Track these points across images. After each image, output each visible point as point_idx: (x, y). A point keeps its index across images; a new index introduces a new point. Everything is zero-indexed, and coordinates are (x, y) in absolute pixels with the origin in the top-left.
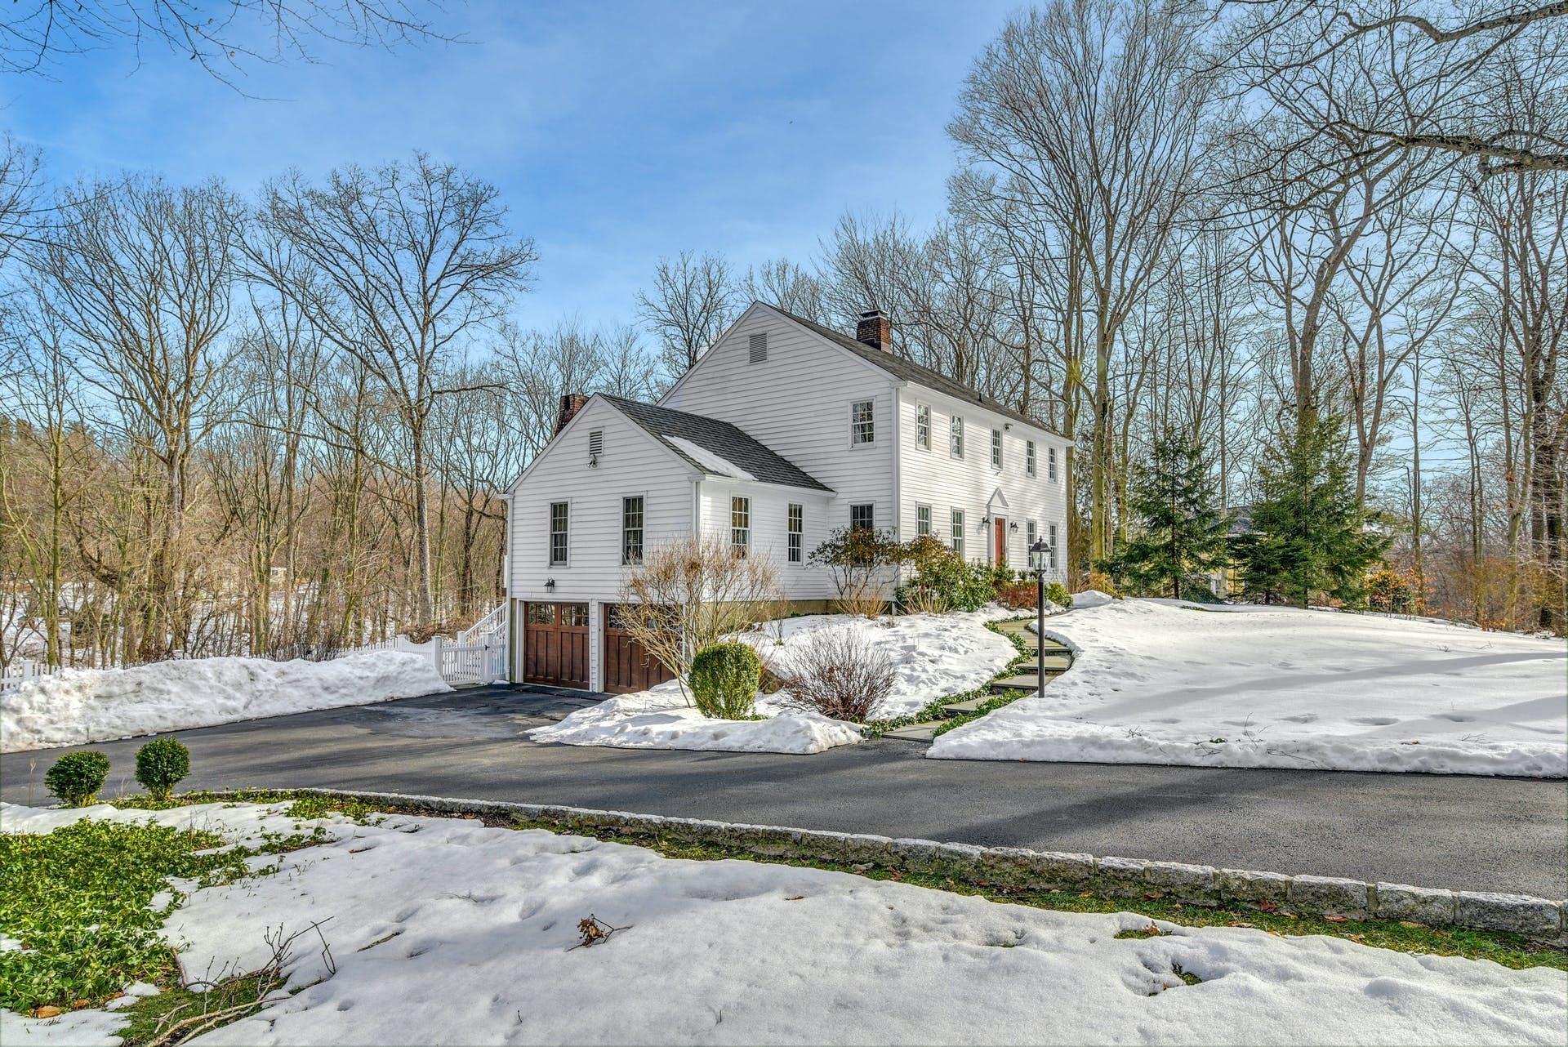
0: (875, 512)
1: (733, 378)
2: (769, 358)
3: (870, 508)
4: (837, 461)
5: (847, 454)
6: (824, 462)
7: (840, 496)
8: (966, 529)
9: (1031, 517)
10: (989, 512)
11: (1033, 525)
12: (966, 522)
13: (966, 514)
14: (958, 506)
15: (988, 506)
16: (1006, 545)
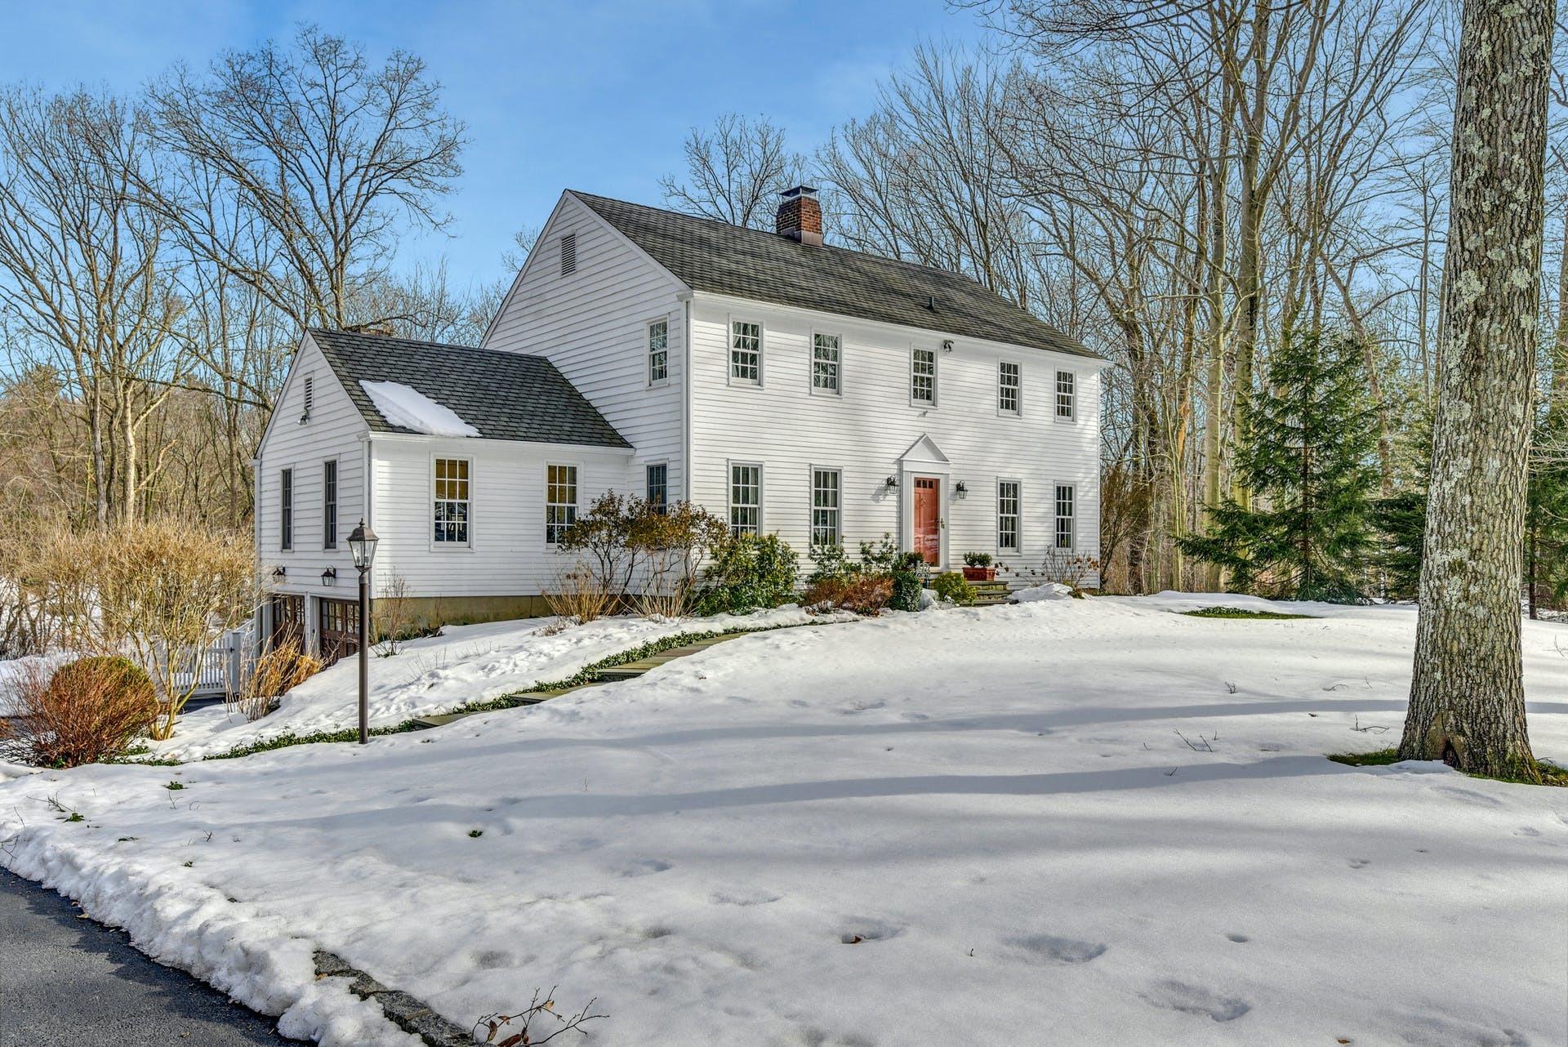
0: (670, 474)
1: (548, 296)
2: (579, 267)
3: (664, 467)
4: (634, 405)
5: (644, 395)
6: (623, 407)
7: (638, 453)
8: (844, 496)
9: (1007, 475)
10: (901, 470)
11: (1015, 486)
12: (844, 485)
13: (844, 474)
14: (827, 463)
15: (900, 462)
16: (942, 516)
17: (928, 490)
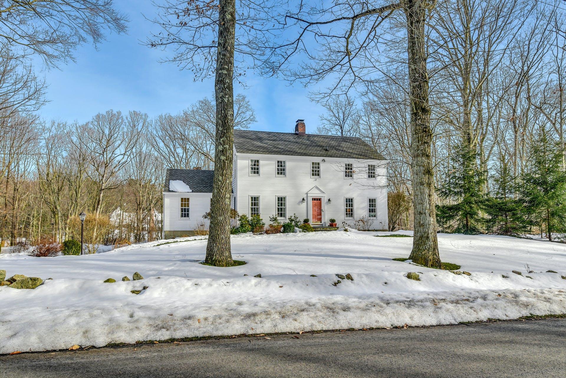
3: (236, 198)
7: (234, 194)
8: (287, 204)
9: (349, 196)
10: (307, 197)
11: (352, 199)
12: (287, 201)
13: (287, 198)
14: (281, 195)
15: (307, 194)
16: (322, 208)
17: (318, 201)
